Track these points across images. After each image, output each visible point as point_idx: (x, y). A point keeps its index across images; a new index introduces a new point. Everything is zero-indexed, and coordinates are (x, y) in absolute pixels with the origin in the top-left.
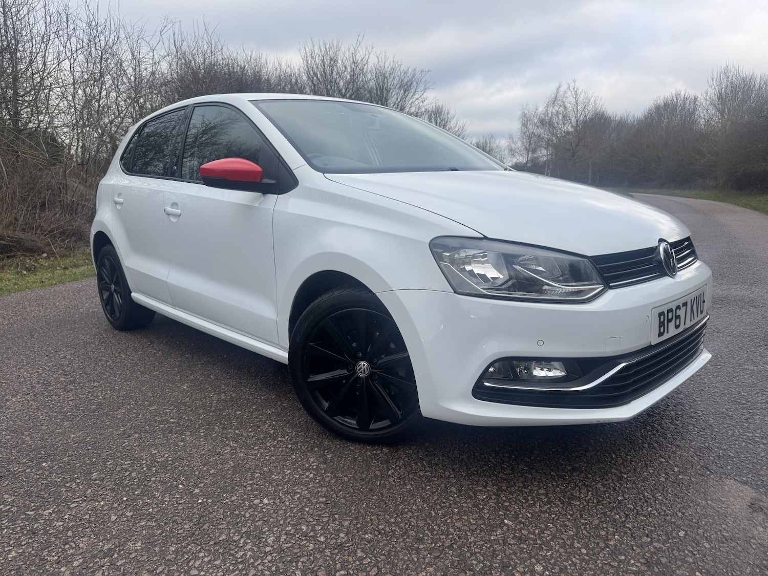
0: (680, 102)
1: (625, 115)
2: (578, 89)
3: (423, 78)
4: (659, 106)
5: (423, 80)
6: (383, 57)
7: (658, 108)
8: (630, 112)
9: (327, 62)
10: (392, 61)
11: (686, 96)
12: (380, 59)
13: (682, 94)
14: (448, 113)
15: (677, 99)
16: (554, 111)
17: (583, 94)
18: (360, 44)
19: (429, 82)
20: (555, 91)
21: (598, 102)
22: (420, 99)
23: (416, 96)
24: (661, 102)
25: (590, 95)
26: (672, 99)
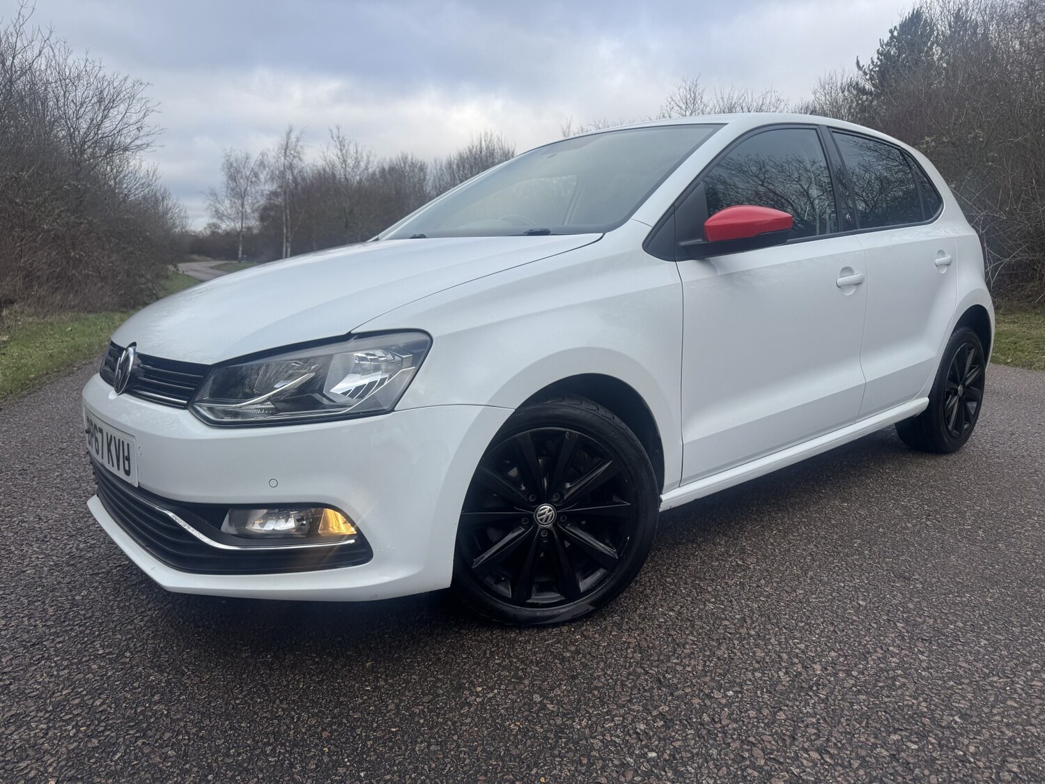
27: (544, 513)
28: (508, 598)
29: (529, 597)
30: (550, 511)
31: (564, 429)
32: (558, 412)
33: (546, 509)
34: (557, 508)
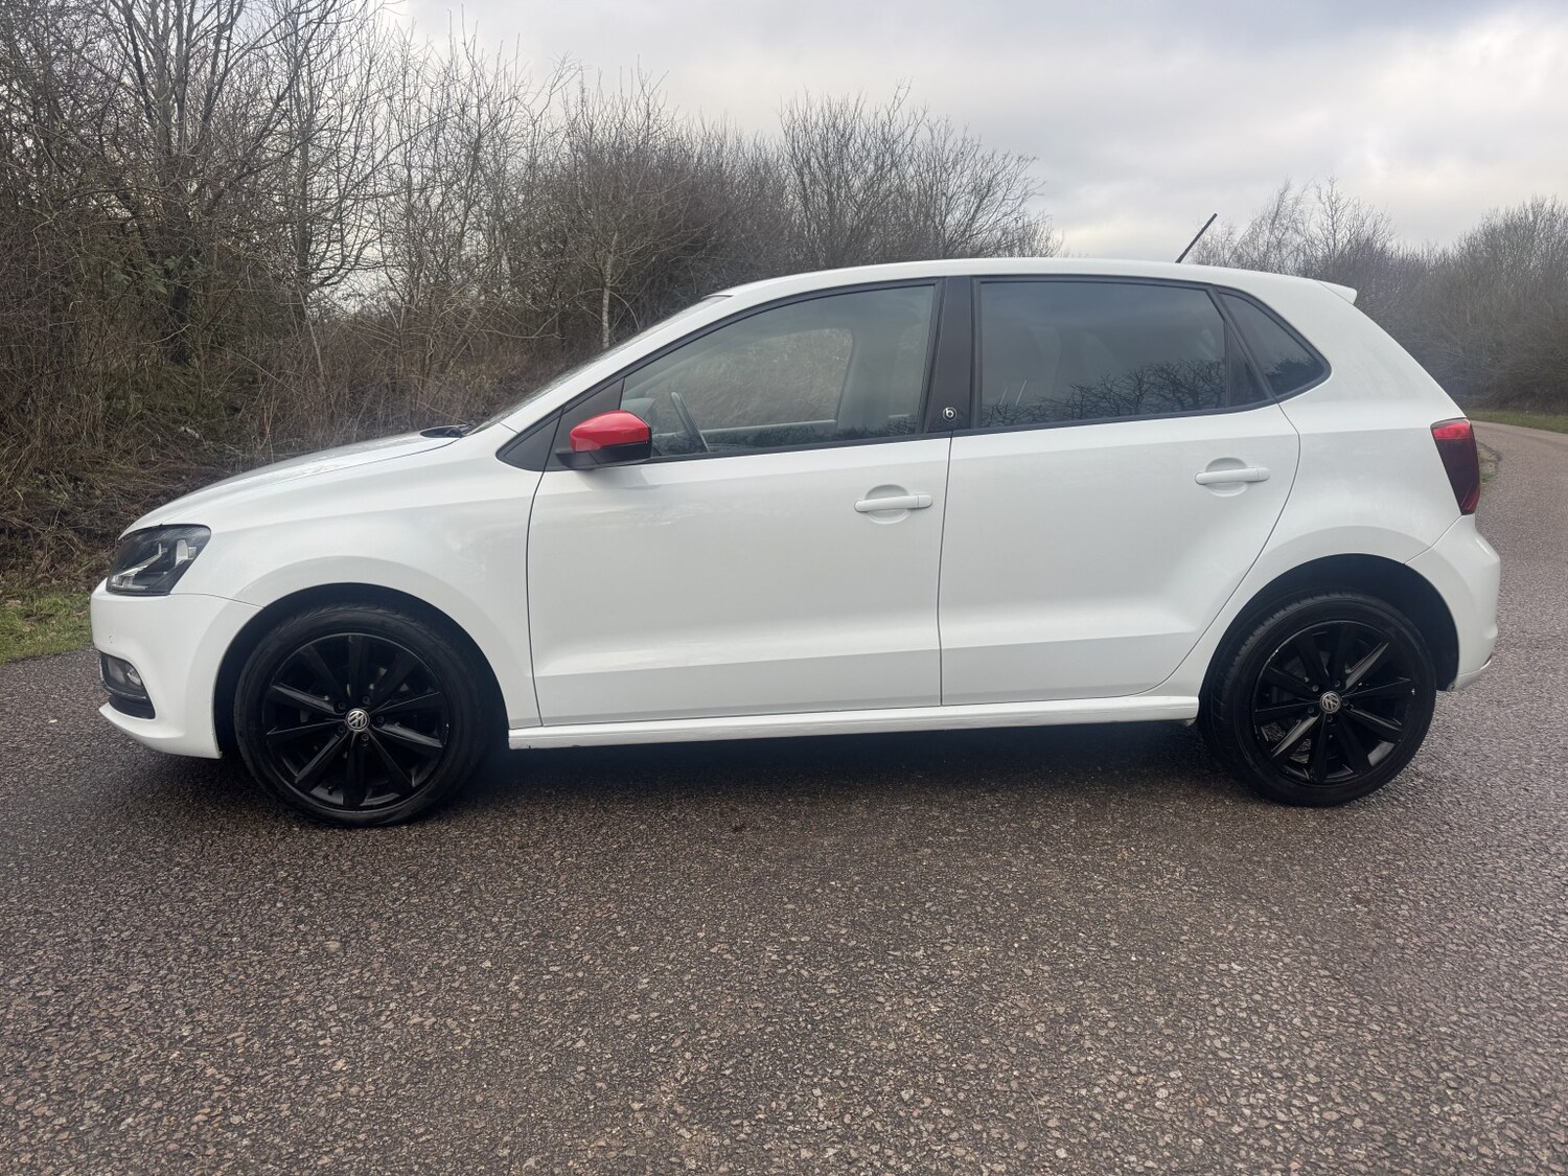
0: (1540, 225)
1: (1425, 251)
2: (1338, 199)
3: (1021, 172)
4: (1494, 230)
5: (1021, 177)
6: (943, 131)
7: (1491, 235)
8: (1436, 244)
9: (833, 138)
10: (960, 136)
11: (1555, 210)
12: (936, 132)
13: (1548, 205)
14: (1048, 239)
15: (1536, 218)
16: (1273, 239)
17: (1350, 208)
18: (899, 104)
19: (1032, 181)
20: (1276, 197)
21: (1380, 227)
22: (1015, 215)
23: (1003, 209)
24: (1499, 222)
25: (1363, 213)
26: (1523, 216)
27: (355, 719)
28: (340, 806)
29: (363, 801)
30: (360, 715)
31: (346, 634)
32: (334, 619)
33: (357, 713)
34: (367, 711)
